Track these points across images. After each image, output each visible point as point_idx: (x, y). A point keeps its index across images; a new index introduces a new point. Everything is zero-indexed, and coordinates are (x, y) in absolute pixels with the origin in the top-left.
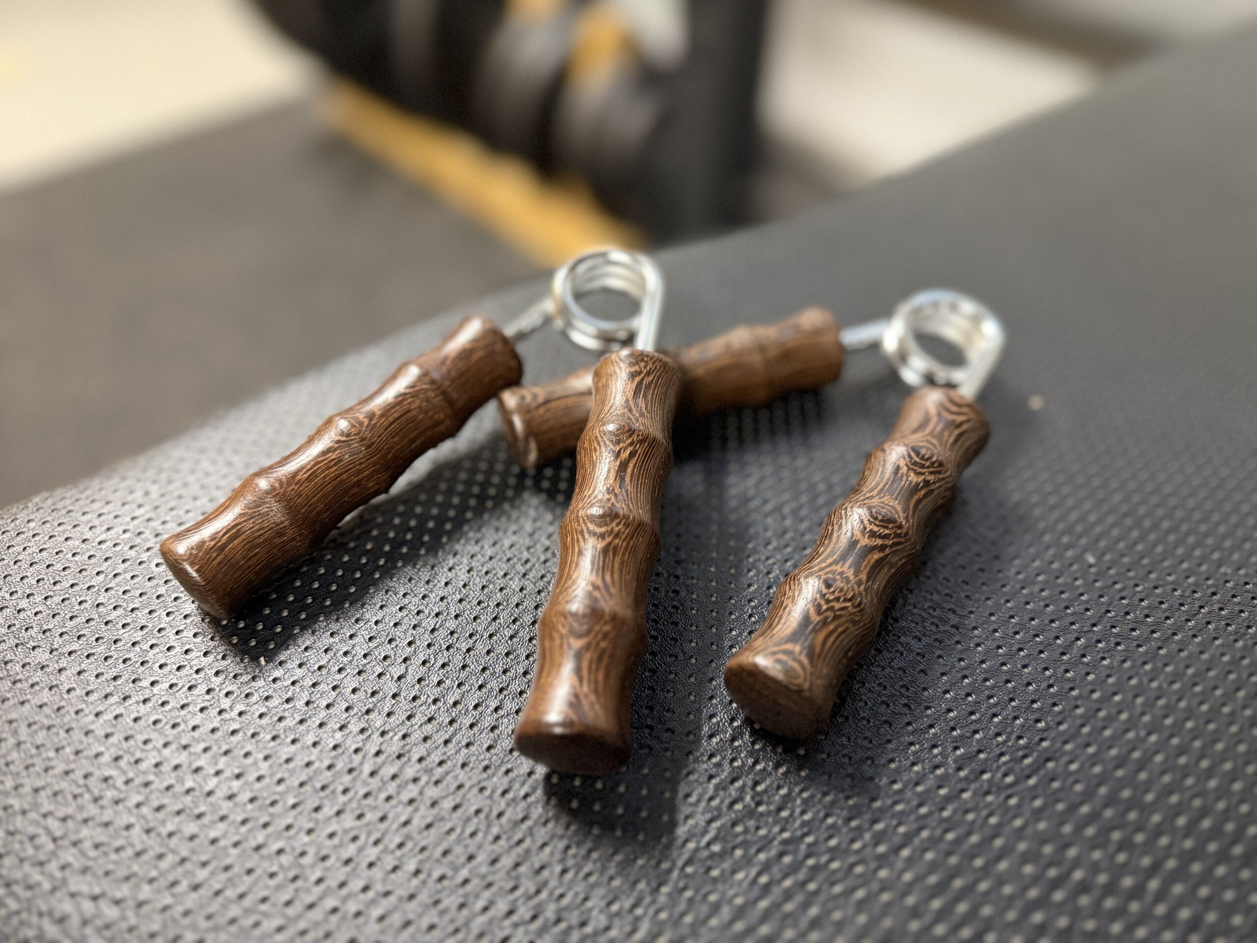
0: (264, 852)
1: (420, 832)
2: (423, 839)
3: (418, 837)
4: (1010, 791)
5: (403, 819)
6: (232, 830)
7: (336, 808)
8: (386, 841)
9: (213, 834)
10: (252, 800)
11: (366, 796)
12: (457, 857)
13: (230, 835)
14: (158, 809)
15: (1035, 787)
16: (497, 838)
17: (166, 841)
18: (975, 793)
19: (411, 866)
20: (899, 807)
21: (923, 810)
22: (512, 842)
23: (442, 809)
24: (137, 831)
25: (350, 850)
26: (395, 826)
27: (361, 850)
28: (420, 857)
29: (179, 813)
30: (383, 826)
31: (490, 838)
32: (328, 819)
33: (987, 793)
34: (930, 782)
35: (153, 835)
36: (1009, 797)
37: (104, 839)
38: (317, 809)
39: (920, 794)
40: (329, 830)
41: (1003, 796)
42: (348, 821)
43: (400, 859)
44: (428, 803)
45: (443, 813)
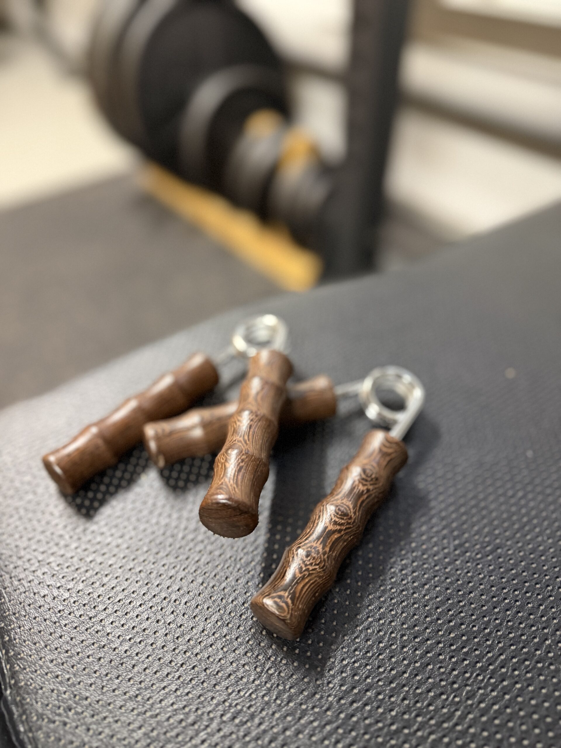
0: (133, 571)
1: (204, 566)
2: (206, 568)
3: (203, 568)
4: (478, 562)
5: (197, 559)
6: (119, 561)
7: (166, 553)
8: (189, 568)
9: (110, 562)
10: (128, 548)
11: (180, 548)
12: (221, 577)
13: (118, 563)
14: (85, 550)
15: (491, 560)
16: (239, 570)
17: (89, 565)
18: (462, 561)
19: (200, 580)
20: (425, 566)
21: (437, 568)
22: (246, 572)
23: (214, 556)
24: (75, 559)
25: (172, 572)
26: (193, 562)
27: (177, 572)
28: (204, 576)
29: (94, 552)
30: (187, 563)
31: (236, 570)
32: (162, 558)
33: (467, 562)
34: (441, 555)
35: (83, 561)
36: (478, 564)
37: (61, 562)
38: (157, 553)
39: (435, 561)
40: (162, 563)
41: (474, 564)
42: (171, 559)
43: (195, 577)
44: (208, 552)
45: (215, 557)
